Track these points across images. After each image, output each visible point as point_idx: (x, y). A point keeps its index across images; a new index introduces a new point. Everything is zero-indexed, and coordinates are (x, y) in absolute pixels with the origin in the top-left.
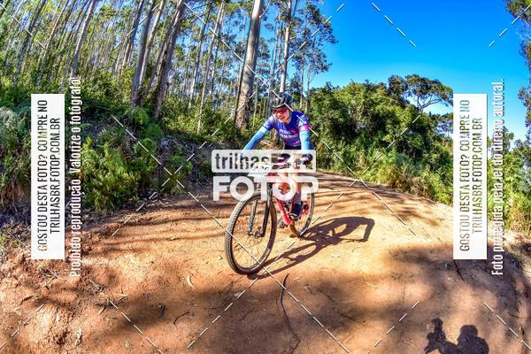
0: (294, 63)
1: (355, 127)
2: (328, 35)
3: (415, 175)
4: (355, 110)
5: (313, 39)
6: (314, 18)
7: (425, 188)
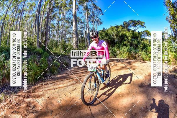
0: (91, 23)
1: (115, 41)
2: (100, 12)
4: (114, 35)
5: (95, 14)
6: (95, 7)
7: (140, 57)
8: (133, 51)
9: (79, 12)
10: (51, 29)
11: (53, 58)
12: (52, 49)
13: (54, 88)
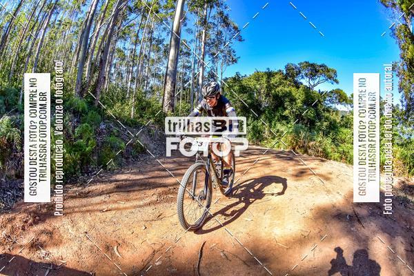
0: (210, 59)
1: (261, 106)
3: (311, 140)
4: (259, 93)
5: (224, 38)
6: (224, 22)
7: (320, 149)
8: (303, 135)
9: (186, 28)
10: (115, 61)
11: (109, 128)
12: (111, 106)
13: (104, 207)
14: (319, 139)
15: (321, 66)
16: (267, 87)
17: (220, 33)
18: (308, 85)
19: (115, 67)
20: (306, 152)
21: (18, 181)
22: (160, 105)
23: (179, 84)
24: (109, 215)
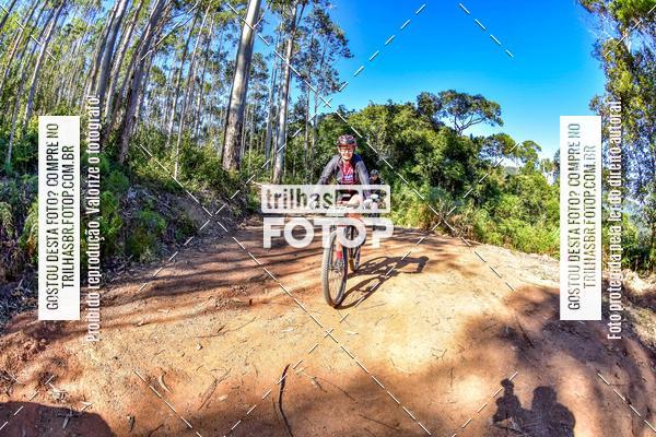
0: (298, 84)
2: (342, 48)
3: (455, 212)
4: (375, 138)
5: (321, 53)
6: (323, 26)
7: (470, 227)
8: (441, 204)
10: (149, 88)
11: (141, 197)
12: (144, 161)
13: (139, 318)
14: (468, 211)
15: (475, 98)
16: (387, 129)
17: (314, 45)
18: (452, 126)
19: (149, 98)
20: (447, 230)
21: (10, 285)
22: (218, 158)
23: (249, 125)
24: (147, 330)
